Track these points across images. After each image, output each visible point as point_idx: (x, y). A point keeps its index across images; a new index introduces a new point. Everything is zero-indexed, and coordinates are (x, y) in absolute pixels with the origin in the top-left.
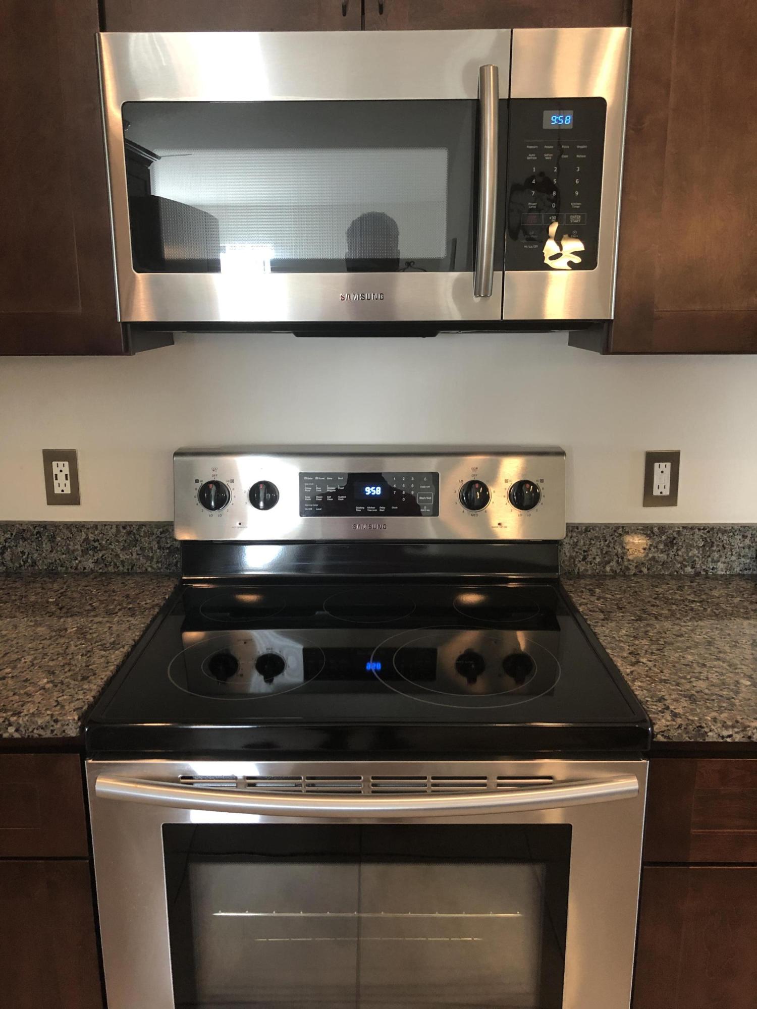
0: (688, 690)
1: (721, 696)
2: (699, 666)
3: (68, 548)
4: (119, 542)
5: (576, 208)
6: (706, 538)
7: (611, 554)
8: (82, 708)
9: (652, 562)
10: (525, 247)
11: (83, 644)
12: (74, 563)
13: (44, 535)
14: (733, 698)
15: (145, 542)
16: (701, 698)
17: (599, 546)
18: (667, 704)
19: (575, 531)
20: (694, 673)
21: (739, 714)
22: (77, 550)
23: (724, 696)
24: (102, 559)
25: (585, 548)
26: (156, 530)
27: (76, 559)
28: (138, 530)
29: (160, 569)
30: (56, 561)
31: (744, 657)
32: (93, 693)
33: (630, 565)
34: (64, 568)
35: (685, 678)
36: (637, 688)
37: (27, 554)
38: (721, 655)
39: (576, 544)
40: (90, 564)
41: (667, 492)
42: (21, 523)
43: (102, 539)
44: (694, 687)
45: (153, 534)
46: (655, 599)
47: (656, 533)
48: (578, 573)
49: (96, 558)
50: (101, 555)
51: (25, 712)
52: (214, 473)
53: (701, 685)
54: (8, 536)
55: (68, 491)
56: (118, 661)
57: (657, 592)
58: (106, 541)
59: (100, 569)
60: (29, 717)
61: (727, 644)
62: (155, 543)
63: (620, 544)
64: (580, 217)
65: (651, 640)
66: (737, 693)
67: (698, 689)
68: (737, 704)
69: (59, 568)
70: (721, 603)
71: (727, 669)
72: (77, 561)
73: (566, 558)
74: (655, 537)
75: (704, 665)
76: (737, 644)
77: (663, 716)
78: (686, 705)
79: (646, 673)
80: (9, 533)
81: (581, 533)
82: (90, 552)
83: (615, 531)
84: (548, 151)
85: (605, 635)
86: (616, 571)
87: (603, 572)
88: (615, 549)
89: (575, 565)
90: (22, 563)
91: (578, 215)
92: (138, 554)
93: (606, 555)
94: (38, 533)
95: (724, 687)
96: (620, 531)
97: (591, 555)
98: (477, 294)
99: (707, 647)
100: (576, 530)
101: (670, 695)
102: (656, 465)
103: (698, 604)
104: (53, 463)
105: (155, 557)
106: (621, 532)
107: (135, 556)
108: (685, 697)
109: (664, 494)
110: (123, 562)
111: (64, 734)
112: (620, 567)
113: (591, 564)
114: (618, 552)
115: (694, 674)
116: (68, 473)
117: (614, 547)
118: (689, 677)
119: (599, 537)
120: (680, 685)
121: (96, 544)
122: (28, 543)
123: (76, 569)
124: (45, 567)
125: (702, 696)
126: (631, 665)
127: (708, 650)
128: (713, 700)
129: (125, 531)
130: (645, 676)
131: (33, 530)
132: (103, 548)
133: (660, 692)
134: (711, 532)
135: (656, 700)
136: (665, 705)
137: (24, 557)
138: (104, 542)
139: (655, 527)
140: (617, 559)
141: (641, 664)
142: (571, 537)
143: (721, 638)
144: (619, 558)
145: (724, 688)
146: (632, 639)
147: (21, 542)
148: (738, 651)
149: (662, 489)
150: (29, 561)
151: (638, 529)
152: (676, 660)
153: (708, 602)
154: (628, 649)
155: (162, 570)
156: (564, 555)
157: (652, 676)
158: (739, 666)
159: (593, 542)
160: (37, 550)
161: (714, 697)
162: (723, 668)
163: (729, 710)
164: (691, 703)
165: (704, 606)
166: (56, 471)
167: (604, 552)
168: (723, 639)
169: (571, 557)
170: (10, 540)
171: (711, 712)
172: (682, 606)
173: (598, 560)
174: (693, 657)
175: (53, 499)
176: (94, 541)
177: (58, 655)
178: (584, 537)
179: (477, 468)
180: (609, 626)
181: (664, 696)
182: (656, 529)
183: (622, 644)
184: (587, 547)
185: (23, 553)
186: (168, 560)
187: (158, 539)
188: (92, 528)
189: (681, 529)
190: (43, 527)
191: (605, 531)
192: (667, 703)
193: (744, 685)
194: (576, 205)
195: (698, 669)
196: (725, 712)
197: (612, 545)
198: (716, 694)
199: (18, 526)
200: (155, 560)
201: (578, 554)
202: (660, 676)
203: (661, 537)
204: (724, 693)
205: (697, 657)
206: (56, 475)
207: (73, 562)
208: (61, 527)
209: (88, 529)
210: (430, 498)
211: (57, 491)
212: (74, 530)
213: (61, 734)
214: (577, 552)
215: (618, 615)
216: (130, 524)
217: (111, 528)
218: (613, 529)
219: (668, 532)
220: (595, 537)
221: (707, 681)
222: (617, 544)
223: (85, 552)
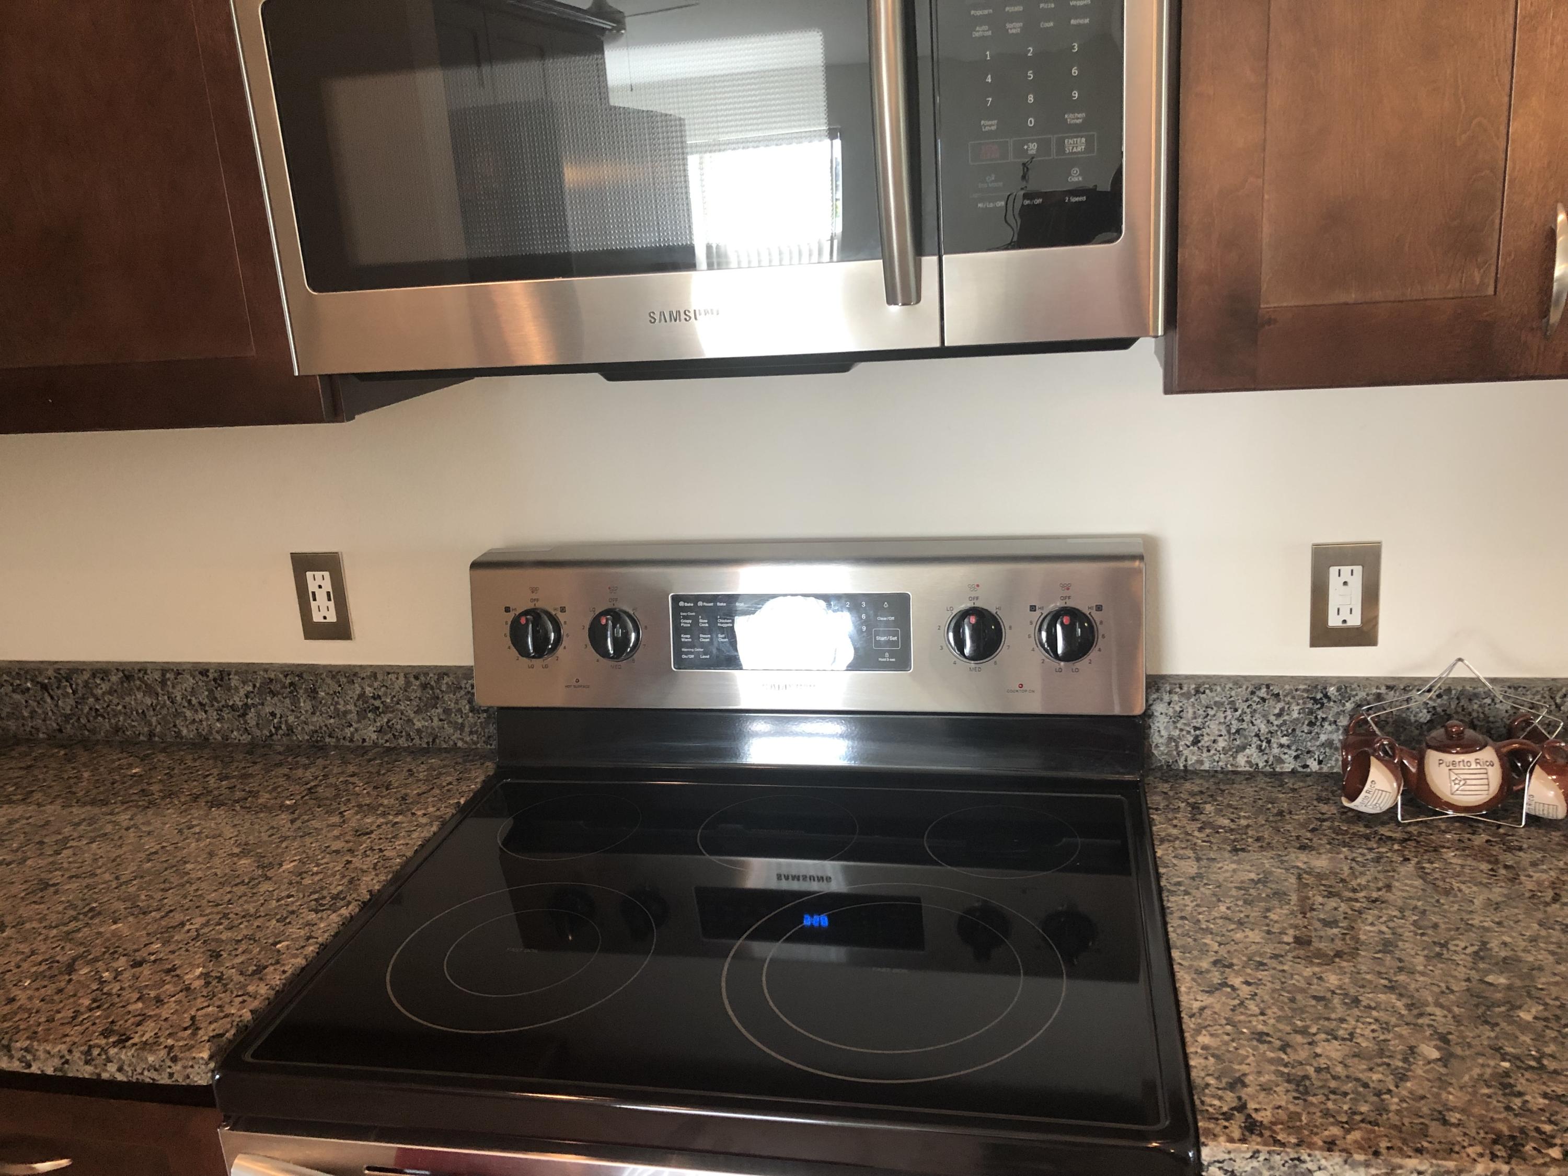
0: (1301, 1064)
1: (1366, 1085)
2: (1345, 1004)
3: (336, 709)
4: (411, 700)
5: (1076, 124)
6: (1434, 708)
7: (1246, 733)
8: (222, 1035)
9: (1327, 750)
10: (980, 205)
11: (292, 896)
12: (348, 732)
13: (301, 688)
14: (1389, 1091)
15: (449, 700)
16: (1321, 1087)
17: (1222, 720)
18: (1244, 1097)
19: (1176, 693)
20: (1328, 1019)
21: (1386, 1136)
22: (350, 712)
23: (1372, 1085)
24: (389, 727)
25: (1198, 722)
26: (465, 681)
27: (351, 725)
28: (438, 681)
29: (475, 743)
30: (321, 728)
31: (1448, 988)
32: (255, 1004)
33: (1285, 754)
34: (334, 740)
35: (1304, 1032)
36: (1199, 1051)
37: (278, 716)
38: (1402, 978)
39: (1179, 715)
40: (370, 734)
41: (1355, 620)
42: (266, 668)
43: (386, 694)
44: (1317, 1055)
45: (461, 688)
46: (1313, 830)
47: (1333, 697)
48: (1185, 766)
49: (378, 724)
50: (386, 720)
51: (136, 1039)
52: (534, 596)
53: (1332, 1051)
54: (250, 688)
55: (332, 618)
56: (326, 935)
57: (1323, 814)
58: (392, 699)
59: (387, 741)
60: (137, 1050)
61: (1424, 949)
62: (464, 702)
63: (1264, 716)
64: (1083, 140)
65: (1269, 932)
66: (1402, 1078)
67: (1322, 1062)
68: (1394, 1107)
69: (327, 740)
70: (1444, 847)
71: (1403, 1016)
72: (352, 729)
73: (1161, 741)
74: (1332, 703)
75: (1356, 1001)
76: (1445, 952)
77: (1226, 1127)
78: (1283, 1104)
79: (1229, 1014)
80: (251, 684)
81: (1187, 696)
82: (369, 715)
83: (1253, 693)
84: (1013, 18)
85: (1183, 914)
86: (1257, 765)
87: (1232, 765)
88: (1253, 725)
89: (1179, 754)
90: (273, 730)
91: (1077, 137)
92: (441, 720)
93: (1237, 736)
94: (291, 684)
95: (1379, 1061)
96: (1263, 693)
97: (1208, 734)
98: (891, 300)
99: (1376, 955)
100: (1178, 690)
101: (1259, 1073)
102: (1334, 570)
103: (1396, 847)
104: (308, 573)
105: (467, 725)
106: (1265, 696)
107: (436, 722)
108: (1289, 1081)
109: (1350, 623)
110: (419, 731)
111: (188, 1081)
112: (1265, 757)
113: (1209, 751)
114: (1259, 730)
115: (1326, 1023)
116: (330, 590)
117: (1252, 723)
118: (1313, 1030)
119: (1222, 704)
120: (1289, 1050)
121: (377, 703)
122: (280, 700)
123: (351, 741)
124: (307, 737)
125: (1326, 1080)
126: (1207, 992)
127: (1379, 965)
128: (1345, 1094)
129: (418, 683)
130: (1224, 1022)
131: (284, 680)
132: (387, 709)
133: (1240, 1064)
134: (1445, 697)
135: (1227, 1083)
136: (1240, 1098)
137: (276, 721)
138: (388, 701)
139: (1332, 685)
140: (1259, 742)
141: (1229, 990)
142: (1169, 704)
143: (1416, 934)
144: (1262, 741)
145: (1379, 1065)
146: (1233, 926)
147: (269, 698)
148: (1439, 969)
149: (1345, 615)
150: (283, 726)
151: (1297, 690)
152: (1303, 984)
153: (1418, 842)
154: (1216, 952)
155: (479, 745)
156: (1157, 734)
157: (1240, 1022)
158: (1429, 1009)
159: (1211, 712)
160: (293, 711)
161: (1349, 1087)
162: (1395, 1011)
163: (1370, 1123)
164: (1295, 1098)
165: (1406, 853)
166: (312, 587)
167: (1233, 731)
168: (1418, 937)
169: (1171, 739)
170: (252, 695)
171: (1332, 1124)
172: (1360, 850)
173: (1222, 744)
174: (1340, 979)
175: (313, 631)
176: (374, 698)
177: (244, 917)
178: (1194, 704)
179: (978, 586)
180: (1199, 895)
181: (1245, 1075)
182: (1332, 690)
183: (1208, 940)
184: (1200, 720)
185: (273, 714)
186: (486, 730)
187: (469, 696)
188: (369, 677)
189: (1383, 690)
190: (298, 676)
191: (1233, 693)
192: (1245, 1093)
193: (1425, 1058)
194: (1075, 118)
195: (1340, 1011)
196: (1360, 1129)
197: (1247, 718)
198: (1357, 1080)
199: (261, 673)
200: (467, 729)
201: (1184, 733)
202: (1254, 1023)
203: (1344, 705)
204: (1375, 1077)
205: (1347, 980)
206: (314, 593)
207: (347, 730)
208: (324, 676)
209: (363, 679)
210: (895, 638)
211: (317, 618)
212: (343, 680)
213: (184, 1080)
214: (1181, 730)
215: (1226, 867)
216: (425, 670)
217: (397, 678)
218: (1249, 690)
219: (1357, 695)
220: (1216, 703)
221: (1348, 1043)
222: (1257, 716)
223: (362, 714)
